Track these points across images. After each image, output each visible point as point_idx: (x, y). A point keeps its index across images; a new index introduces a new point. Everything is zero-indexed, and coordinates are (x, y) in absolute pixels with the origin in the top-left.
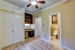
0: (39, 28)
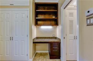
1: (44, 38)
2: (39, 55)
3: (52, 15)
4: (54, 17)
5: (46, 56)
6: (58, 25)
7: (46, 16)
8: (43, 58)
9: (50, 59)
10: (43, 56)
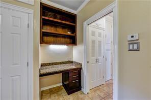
0: (100, 58)
1: (55, 64)
2: (49, 95)
3: (66, 30)
4: (69, 33)
5: (60, 93)
6: (76, 45)
7: (58, 29)
8: (57, 97)
9: (69, 94)
10: (56, 95)
